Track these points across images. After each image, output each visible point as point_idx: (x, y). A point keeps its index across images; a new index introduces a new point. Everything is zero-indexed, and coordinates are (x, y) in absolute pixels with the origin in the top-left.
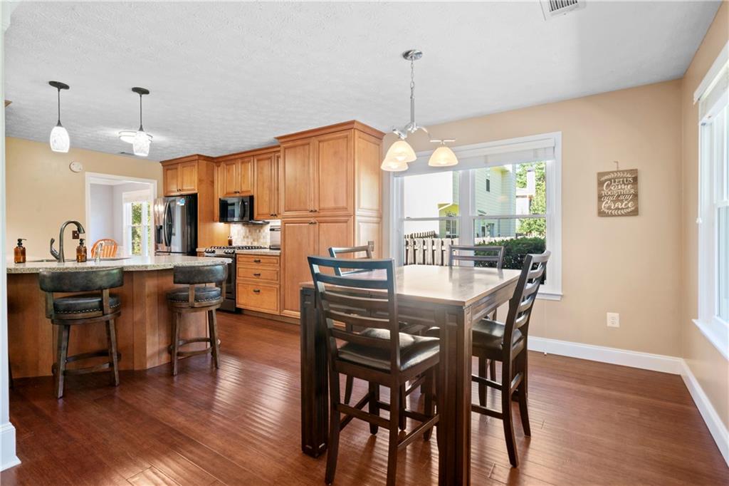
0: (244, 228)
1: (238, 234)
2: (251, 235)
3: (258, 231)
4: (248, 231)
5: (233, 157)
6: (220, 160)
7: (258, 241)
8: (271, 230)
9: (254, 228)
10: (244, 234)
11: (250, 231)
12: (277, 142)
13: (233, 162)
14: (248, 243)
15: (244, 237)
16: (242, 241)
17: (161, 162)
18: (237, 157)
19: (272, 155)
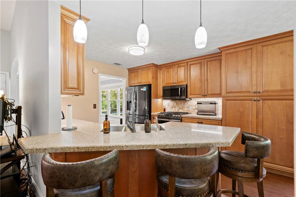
0: (172, 102)
1: (168, 105)
2: (177, 106)
3: (183, 104)
4: (175, 104)
5: (172, 64)
6: (161, 66)
7: (182, 109)
8: (198, 103)
9: (180, 102)
10: (172, 105)
11: (177, 104)
12: (219, 51)
13: (172, 67)
14: (175, 110)
15: (172, 107)
16: (171, 109)
17: (128, 69)
18: (175, 64)
19: (202, 61)
